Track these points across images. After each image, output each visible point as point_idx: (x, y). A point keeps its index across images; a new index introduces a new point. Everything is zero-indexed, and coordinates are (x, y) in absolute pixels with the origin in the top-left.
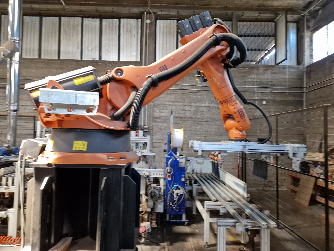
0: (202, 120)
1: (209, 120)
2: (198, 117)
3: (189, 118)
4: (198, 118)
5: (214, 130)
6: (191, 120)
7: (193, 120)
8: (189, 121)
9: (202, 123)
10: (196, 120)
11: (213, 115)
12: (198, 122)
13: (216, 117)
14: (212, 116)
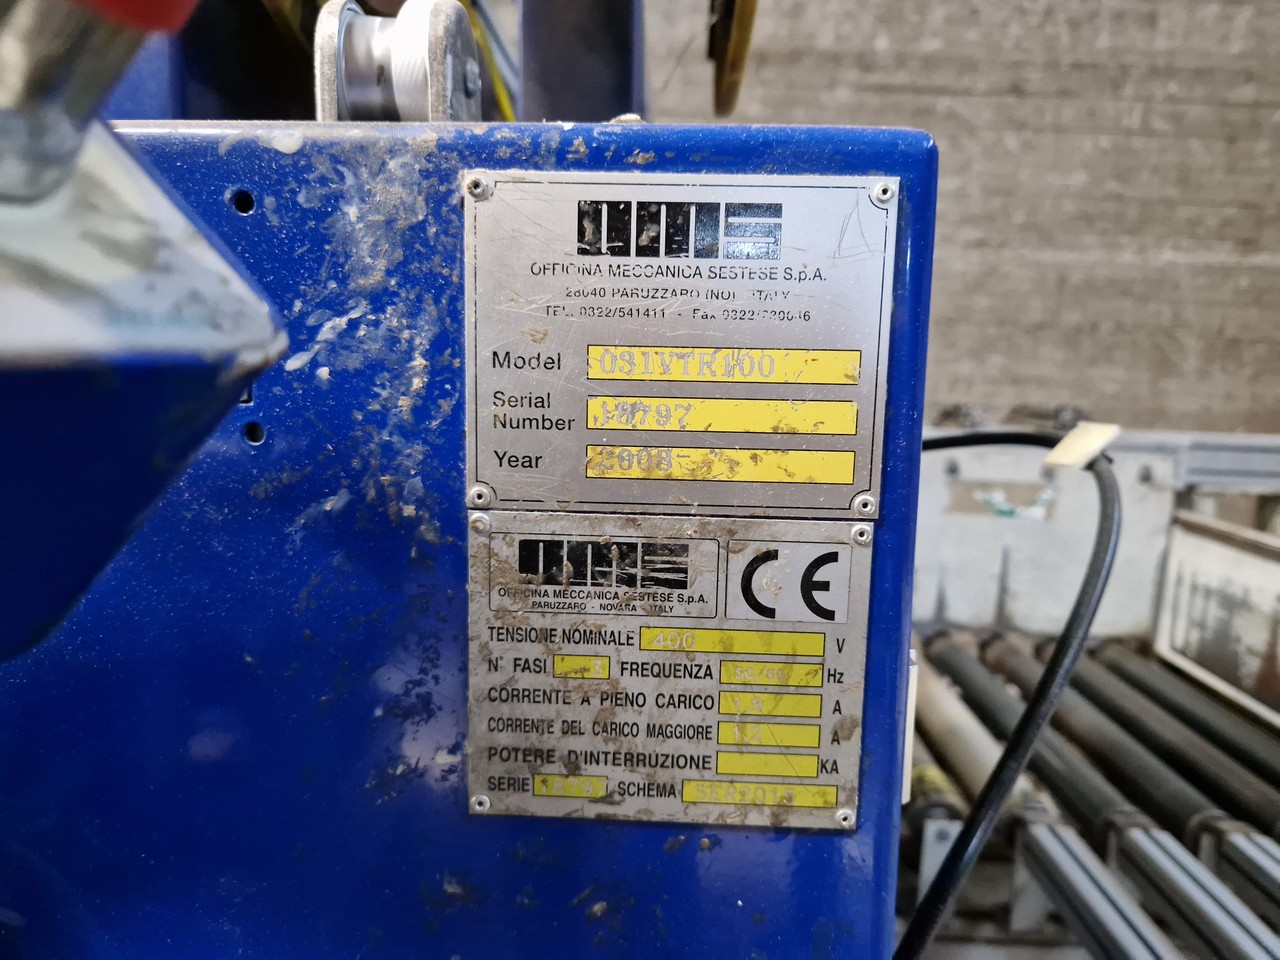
0: (966, 81)
1: (1034, 78)
2: (931, 45)
3: (834, 58)
4: (929, 62)
5: (1079, 179)
6: (851, 75)
7: (875, 78)
8: (832, 85)
9: (959, 105)
10: (901, 78)
11: (1074, 24)
12: (926, 100)
13: (1103, 41)
14: (1065, 37)
